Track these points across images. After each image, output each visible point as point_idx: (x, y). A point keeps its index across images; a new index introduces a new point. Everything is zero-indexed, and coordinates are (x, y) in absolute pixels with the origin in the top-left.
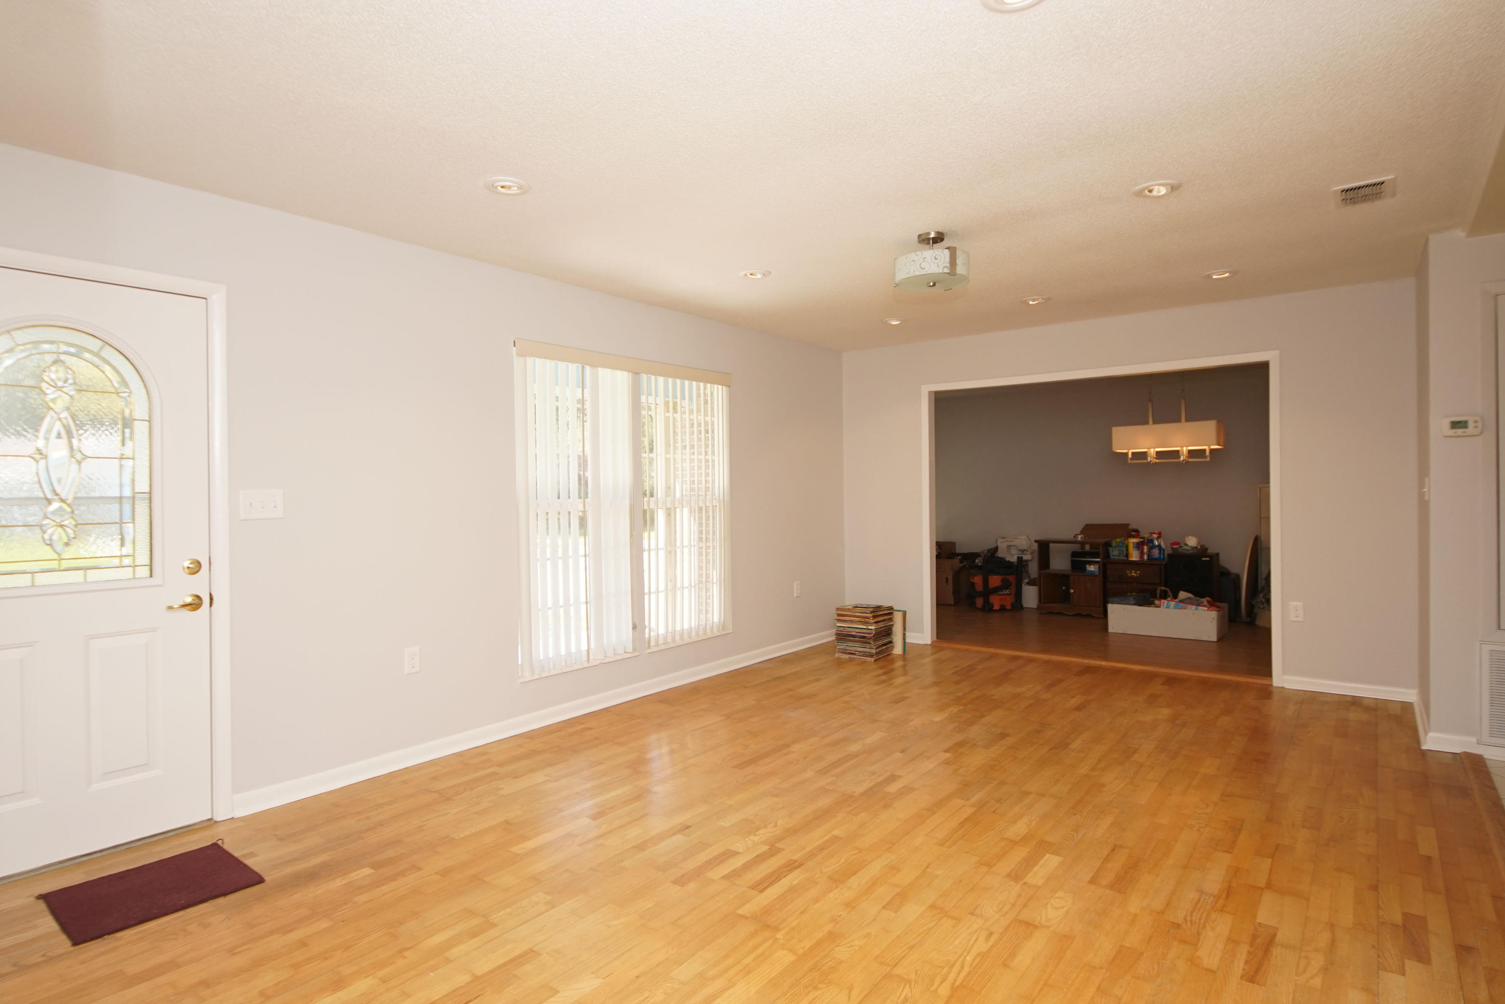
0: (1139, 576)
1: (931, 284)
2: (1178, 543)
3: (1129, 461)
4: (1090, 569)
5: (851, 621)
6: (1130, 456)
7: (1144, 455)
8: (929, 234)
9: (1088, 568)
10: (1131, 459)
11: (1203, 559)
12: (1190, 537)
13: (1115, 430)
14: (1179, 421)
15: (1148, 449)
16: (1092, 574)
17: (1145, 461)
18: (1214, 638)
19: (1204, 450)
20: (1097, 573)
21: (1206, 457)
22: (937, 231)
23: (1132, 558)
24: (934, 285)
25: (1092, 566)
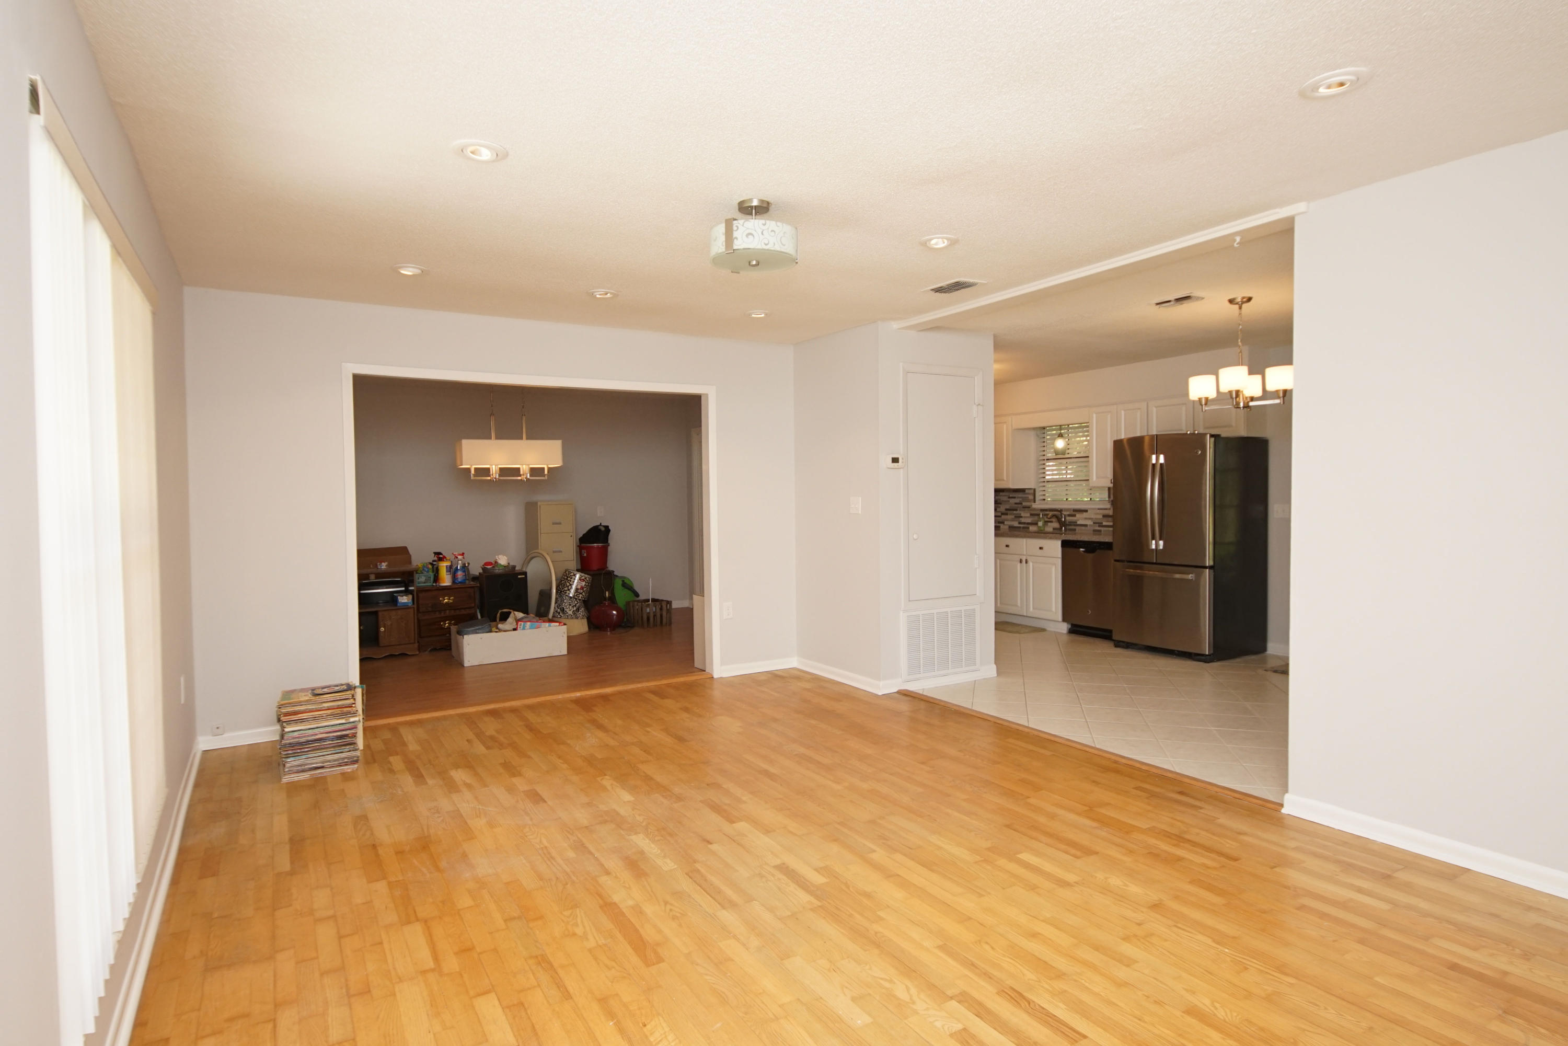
0: (454, 601)
1: (754, 263)
2: (490, 564)
3: (472, 477)
4: (403, 601)
5: (315, 719)
6: (473, 472)
7: (486, 471)
8: (751, 200)
9: (400, 600)
10: (475, 475)
11: (519, 577)
12: (500, 556)
13: (466, 443)
14: (521, 438)
15: (490, 465)
16: (405, 607)
17: (489, 478)
18: (565, 652)
19: (543, 469)
20: (410, 605)
21: (544, 475)
22: (760, 198)
23: (444, 583)
24: (758, 264)
25: (405, 597)
